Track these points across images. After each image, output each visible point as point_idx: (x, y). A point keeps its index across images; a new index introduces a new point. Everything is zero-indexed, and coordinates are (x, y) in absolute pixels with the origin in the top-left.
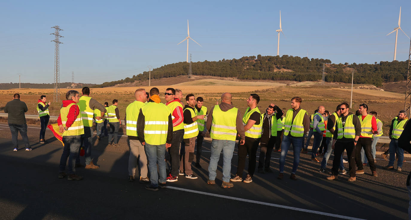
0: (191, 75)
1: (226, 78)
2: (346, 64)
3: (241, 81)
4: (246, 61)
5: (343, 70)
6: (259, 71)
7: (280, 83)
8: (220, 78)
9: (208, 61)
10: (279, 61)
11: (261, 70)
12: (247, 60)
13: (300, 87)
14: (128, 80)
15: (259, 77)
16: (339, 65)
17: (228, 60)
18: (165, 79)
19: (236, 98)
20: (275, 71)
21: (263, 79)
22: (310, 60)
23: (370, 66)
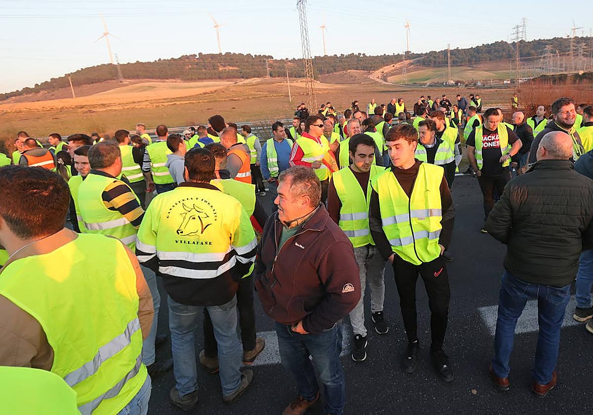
0: (122, 79)
3: (186, 82)
4: (187, 60)
5: (285, 65)
6: (204, 70)
7: (228, 81)
8: (159, 80)
9: (140, 61)
12: (188, 58)
13: (246, 85)
14: (27, 90)
19: (185, 102)
22: (254, 57)
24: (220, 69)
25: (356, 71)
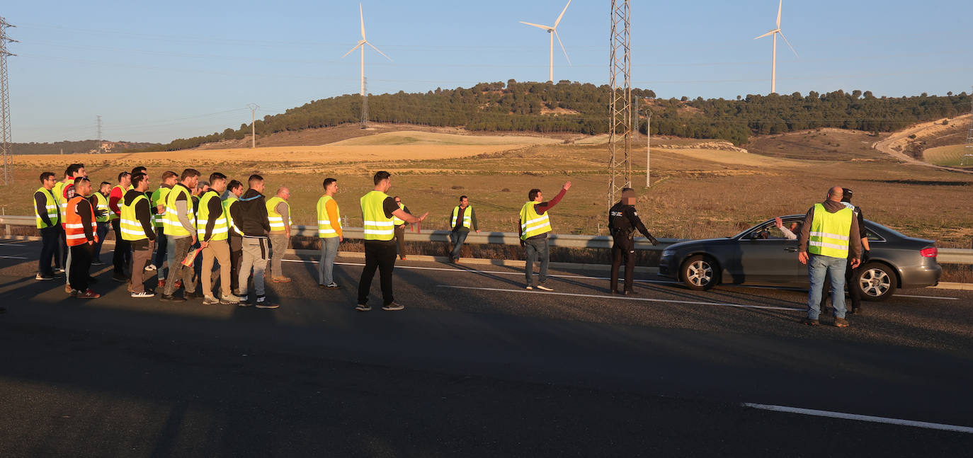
0: (367, 123)
1: (442, 129)
2: (684, 99)
3: (474, 134)
4: (484, 93)
5: (678, 111)
6: (511, 113)
7: (552, 138)
8: (428, 128)
10: (552, 93)
11: (514, 111)
12: (487, 90)
14: (229, 134)
15: (511, 125)
16: (670, 101)
17: (447, 90)
18: (312, 130)
20: (544, 112)
21: (518, 130)
22: (615, 92)
23: (729, 103)
24: (543, 113)
25: (842, 130)
